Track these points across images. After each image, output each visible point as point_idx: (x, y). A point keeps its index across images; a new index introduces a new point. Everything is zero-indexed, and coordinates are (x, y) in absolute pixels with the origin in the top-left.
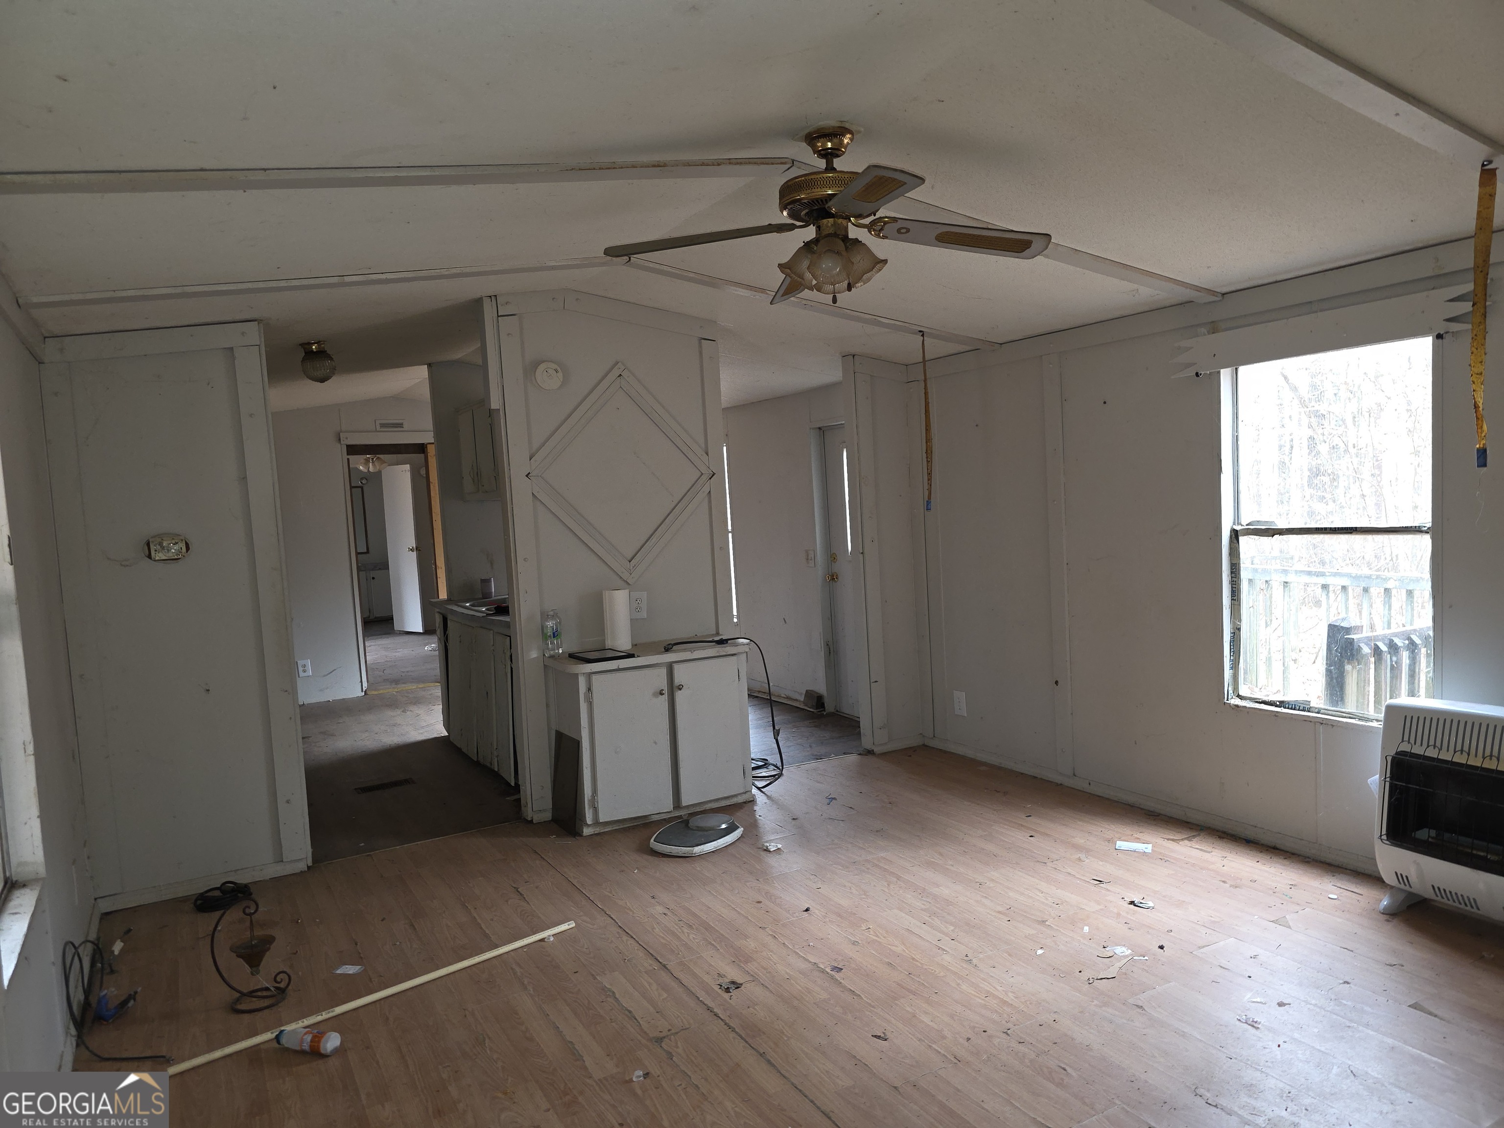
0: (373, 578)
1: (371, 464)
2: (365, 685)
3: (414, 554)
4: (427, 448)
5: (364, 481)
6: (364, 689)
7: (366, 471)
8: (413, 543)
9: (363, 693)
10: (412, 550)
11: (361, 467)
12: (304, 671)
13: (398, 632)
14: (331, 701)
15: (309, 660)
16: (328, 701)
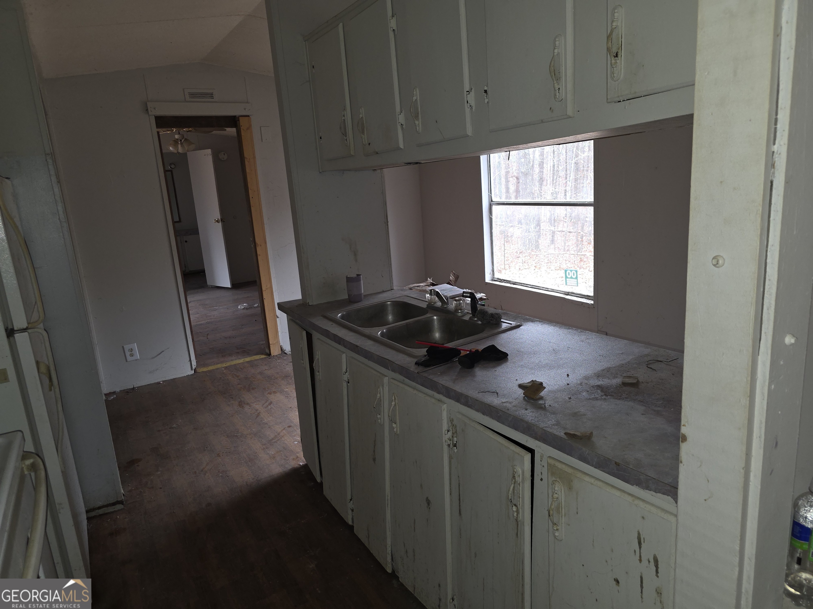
0: (186, 242)
1: (179, 146)
2: (194, 363)
3: (220, 225)
4: (239, 120)
5: (173, 166)
6: (194, 367)
7: (176, 152)
8: (217, 215)
9: (193, 372)
10: (218, 221)
11: (171, 148)
12: (132, 355)
13: (211, 287)
14: (161, 382)
15: (135, 344)
16: (159, 383)
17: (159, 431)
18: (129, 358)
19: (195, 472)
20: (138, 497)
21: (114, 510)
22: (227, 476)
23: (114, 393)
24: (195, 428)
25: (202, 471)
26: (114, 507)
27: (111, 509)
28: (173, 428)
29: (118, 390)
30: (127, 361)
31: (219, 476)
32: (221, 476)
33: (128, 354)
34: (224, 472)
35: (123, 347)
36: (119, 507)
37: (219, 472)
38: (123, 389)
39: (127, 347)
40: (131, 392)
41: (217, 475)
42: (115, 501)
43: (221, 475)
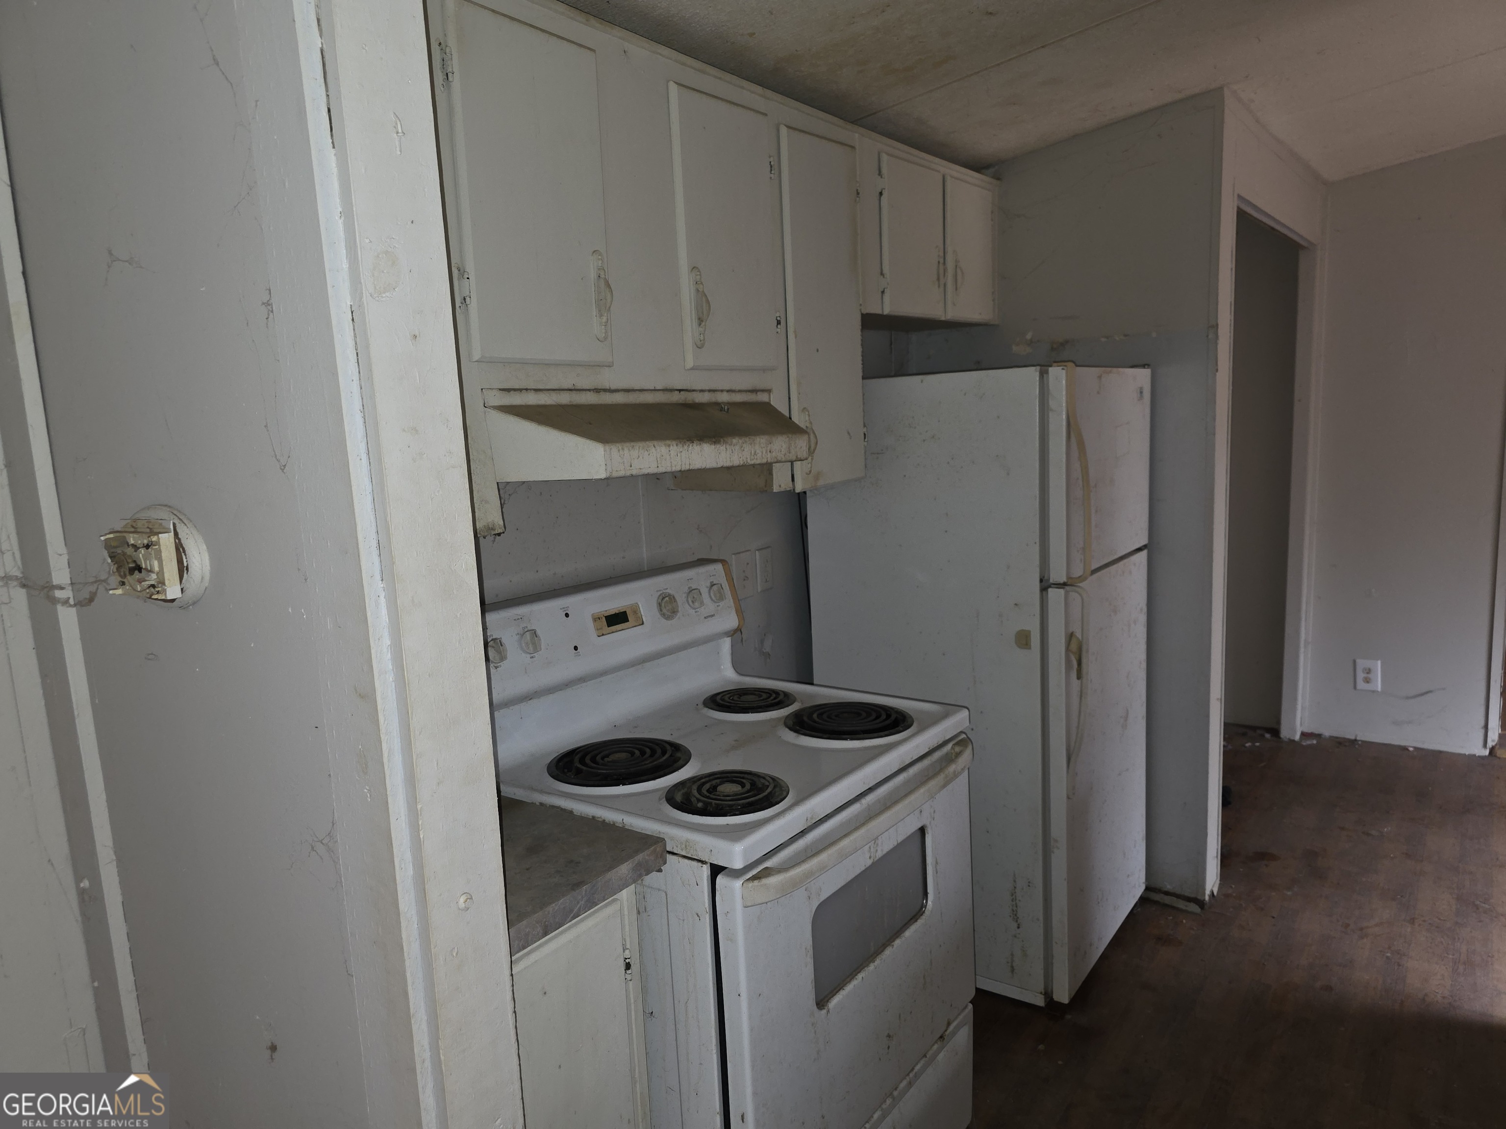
2: (1493, 737)
6: (1491, 744)
9: (1482, 752)
12: (1367, 681)
14: (1411, 749)
15: (1379, 662)
16: (1405, 749)
17: (1342, 829)
18: (1361, 685)
19: (1347, 925)
20: (1231, 910)
21: (1184, 908)
22: (1398, 963)
23: (1318, 736)
24: (1406, 854)
25: (1361, 929)
26: (1188, 903)
27: (1181, 904)
28: (1368, 834)
29: (1327, 733)
30: (1355, 688)
31: (1383, 955)
32: (1387, 957)
33: (1361, 675)
34: (1398, 954)
35: (1355, 662)
36: (1194, 908)
37: (1389, 948)
38: (1335, 734)
39: (1362, 663)
40: (1345, 746)
41: (1381, 951)
42: (1193, 896)
43: (1389, 955)
